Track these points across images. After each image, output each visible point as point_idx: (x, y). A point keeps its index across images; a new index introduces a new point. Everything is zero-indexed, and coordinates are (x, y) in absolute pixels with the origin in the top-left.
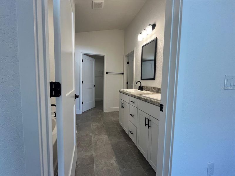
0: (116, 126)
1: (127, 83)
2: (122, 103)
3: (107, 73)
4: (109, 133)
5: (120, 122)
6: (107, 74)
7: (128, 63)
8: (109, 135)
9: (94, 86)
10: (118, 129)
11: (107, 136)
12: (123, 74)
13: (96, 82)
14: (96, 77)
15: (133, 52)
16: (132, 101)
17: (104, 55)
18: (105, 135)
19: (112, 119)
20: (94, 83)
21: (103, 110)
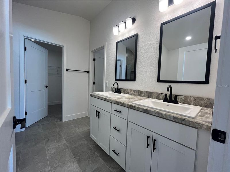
0: (86, 142)
1: (94, 83)
2: (96, 111)
3: (67, 70)
4: (79, 156)
5: (92, 136)
6: (67, 72)
7: (94, 60)
8: (79, 161)
9: (47, 87)
10: (90, 145)
11: (76, 165)
12: (88, 72)
13: (49, 81)
14: (49, 75)
15: (103, 48)
16: (116, 110)
17: (63, 46)
18: (72, 164)
19: (78, 131)
20: (45, 83)
21: (60, 119)
